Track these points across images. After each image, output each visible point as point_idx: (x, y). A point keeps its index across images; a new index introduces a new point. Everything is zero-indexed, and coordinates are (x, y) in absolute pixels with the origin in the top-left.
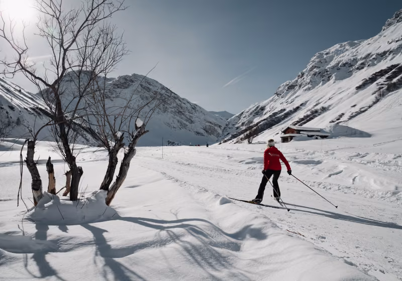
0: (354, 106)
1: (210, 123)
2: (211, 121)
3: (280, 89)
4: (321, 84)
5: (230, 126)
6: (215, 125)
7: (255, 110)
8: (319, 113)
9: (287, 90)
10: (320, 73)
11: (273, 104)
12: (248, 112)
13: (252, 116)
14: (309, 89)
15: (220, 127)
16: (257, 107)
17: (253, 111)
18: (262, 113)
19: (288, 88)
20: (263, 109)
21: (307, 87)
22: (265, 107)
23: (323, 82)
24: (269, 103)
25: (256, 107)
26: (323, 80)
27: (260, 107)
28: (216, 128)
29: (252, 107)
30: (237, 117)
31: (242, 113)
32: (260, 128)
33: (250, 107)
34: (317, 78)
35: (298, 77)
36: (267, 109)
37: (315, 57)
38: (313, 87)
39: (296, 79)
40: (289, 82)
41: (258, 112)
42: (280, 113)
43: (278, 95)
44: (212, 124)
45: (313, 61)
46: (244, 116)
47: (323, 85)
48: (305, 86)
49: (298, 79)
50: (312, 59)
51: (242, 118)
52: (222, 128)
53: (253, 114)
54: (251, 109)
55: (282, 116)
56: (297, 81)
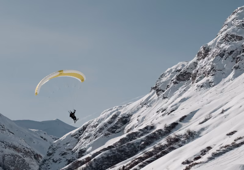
0: (232, 133)
1: (15, 148)
2: (16, 144)
3: (164, 79)
4: (231, 75)
5: (56, 156)
6: (27, 153)
7: (110, 122)
8: (180, 143)
9: (175, 83)
10: (231, 52)
11: (144, 111)
12: (95, 126)
13: (101, 135)
14: (209, 85)
15: (37, 157)
16: (115, 117)
17: (106, 125)
18: (124, 129)
19: (178, 78)
20: (125, 120)
21: (204, 80)
22: (130, 116)
23: (235, 72)
24: (138, 109)
25: (111, 116)
26: (236, 68)
27: (120, 116)
28: (27, 159)
29: (105, 116)
30: (72, 136)
31: (84, 128)
32: (93, 165)
33: (102, 116)
34: (225, 63)
35: (198, 55)
36: (134, 121)
37: (233, 17)
38: (217, 81)
39: (195, 59)
40: (183, 65)
41: (116, 127)
42: (142, 135)
43: (158, 91)
44: (19, 151)
45: (230, 25)
46: (87, 134)
47: (235, 76)
48: (201, 78)
49: (199, 60)
50: (229, 20)
51: (82, 140)
52: (41, 160)
53: (105, 131)
54: (103, 119)
55: (142, 141)
56: (195, 64)
